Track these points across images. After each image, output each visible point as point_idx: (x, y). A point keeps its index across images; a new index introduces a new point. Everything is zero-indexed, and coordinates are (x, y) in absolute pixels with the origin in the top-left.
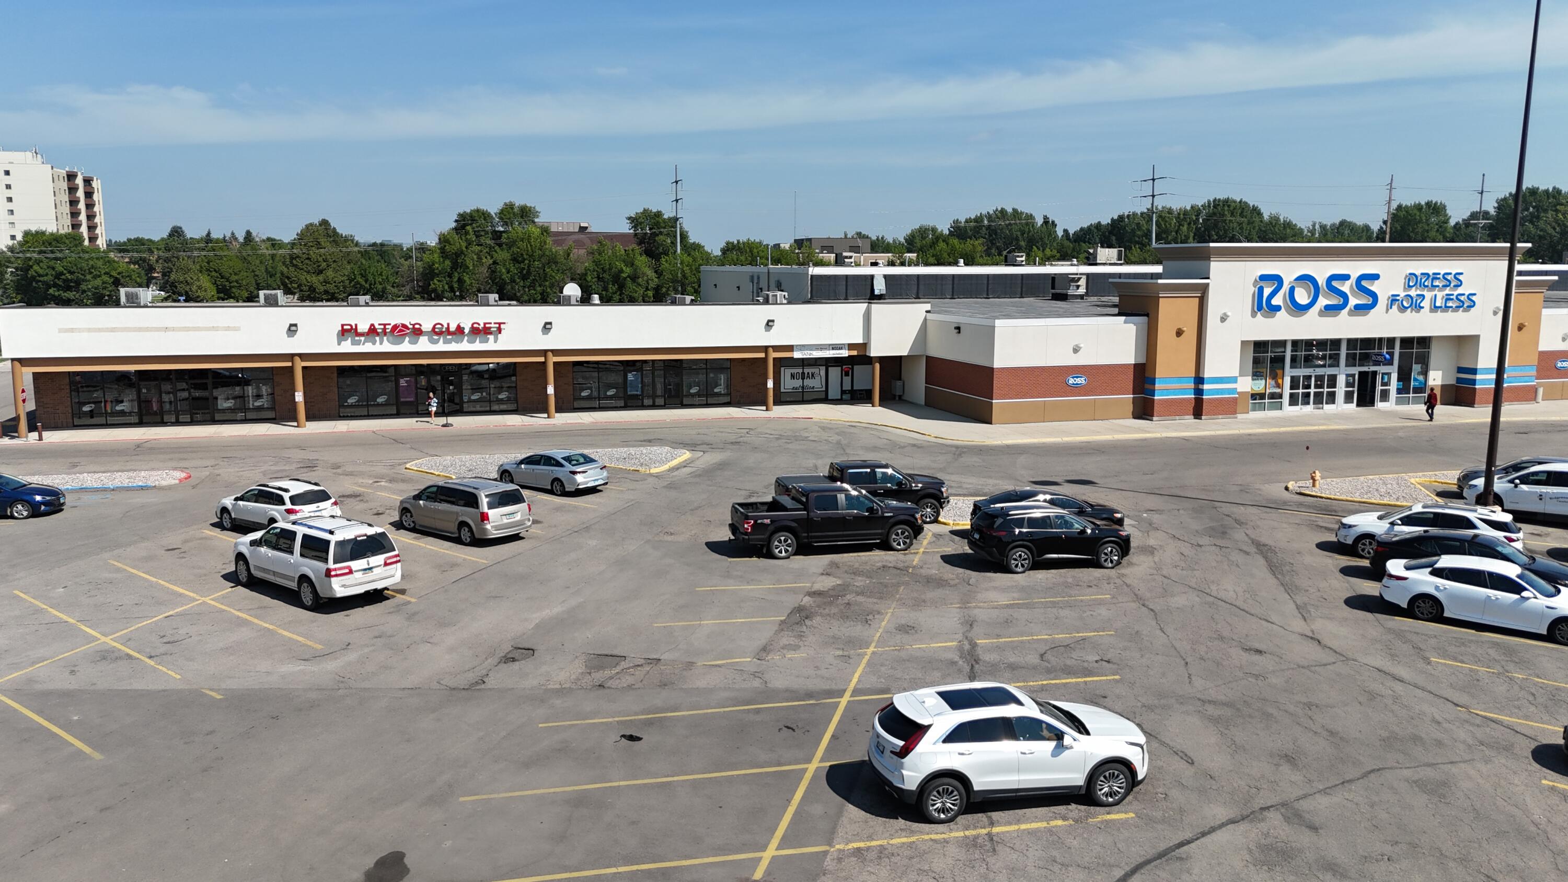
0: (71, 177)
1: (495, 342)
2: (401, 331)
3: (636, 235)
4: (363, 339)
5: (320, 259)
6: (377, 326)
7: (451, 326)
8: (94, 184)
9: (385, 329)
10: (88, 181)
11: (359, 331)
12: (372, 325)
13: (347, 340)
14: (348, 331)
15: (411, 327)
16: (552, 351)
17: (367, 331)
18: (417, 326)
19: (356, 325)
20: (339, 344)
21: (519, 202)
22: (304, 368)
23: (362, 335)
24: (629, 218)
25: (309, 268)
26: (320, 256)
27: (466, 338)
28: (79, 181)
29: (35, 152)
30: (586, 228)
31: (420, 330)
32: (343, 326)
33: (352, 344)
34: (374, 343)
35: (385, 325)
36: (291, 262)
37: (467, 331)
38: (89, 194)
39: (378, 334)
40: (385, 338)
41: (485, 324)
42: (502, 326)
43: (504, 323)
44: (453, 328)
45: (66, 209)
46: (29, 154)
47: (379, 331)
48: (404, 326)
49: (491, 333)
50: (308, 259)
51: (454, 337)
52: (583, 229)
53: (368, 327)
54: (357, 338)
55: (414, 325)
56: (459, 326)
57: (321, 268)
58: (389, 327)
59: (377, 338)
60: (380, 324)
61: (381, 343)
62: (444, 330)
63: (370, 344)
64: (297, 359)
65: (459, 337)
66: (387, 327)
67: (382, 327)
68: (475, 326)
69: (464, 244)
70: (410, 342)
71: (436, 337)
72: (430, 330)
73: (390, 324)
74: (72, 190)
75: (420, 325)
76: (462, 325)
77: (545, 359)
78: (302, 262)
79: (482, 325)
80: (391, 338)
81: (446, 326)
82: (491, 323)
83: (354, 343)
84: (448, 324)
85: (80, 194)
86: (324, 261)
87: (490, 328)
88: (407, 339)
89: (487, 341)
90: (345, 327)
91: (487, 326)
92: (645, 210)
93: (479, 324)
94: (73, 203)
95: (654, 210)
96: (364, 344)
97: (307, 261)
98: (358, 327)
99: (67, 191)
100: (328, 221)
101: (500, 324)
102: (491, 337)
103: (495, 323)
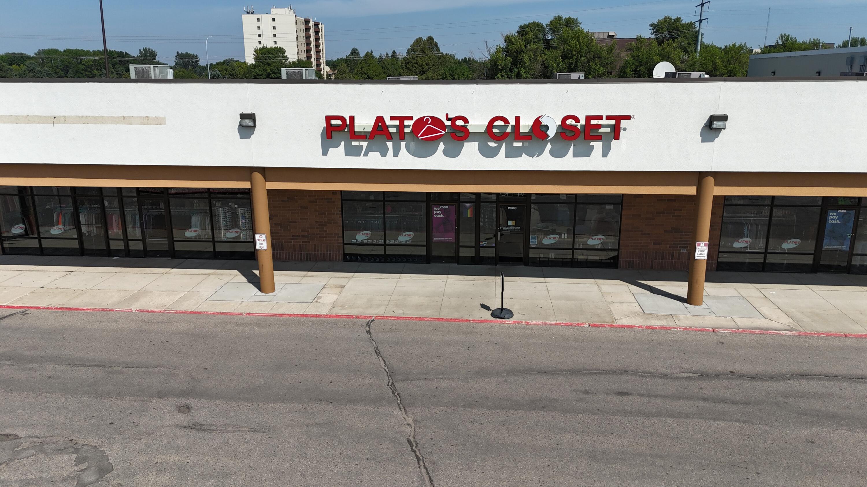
0: (307, 22)
1: (605, 154)
2: (430, 131)
3: (657, 38)
4: (364, 144)
5: (424, 63)
6: (388, 122)
7: (522, 123)
8: (320, 27)
9: (401, 127)
10: (316, 25)
11: (357, 130)
12: (380, 119)
13: (337, 146)
14: (338, 128)
15: (448, 123)
16: (715, 175)
17: (370, 130)
18: (459, 123)
19: (352, 118)
20: (325, 153)
21: (565, 15)
22: (270, 192)
23: (362, 136)
24: (652, 25)
25: (417, 70)
26: (424, 61)
27: (549, 146)
28: (311, 24)
29: (290, 8)
30: (613, 36)
31: (464, 129)
32: (329, 119)
33: (346, 155)
34: (384, 154)
35: (402, 119)
36: (406, 66)
37: (551, 133)
38: (317, 33)
39: (389, 137)
40: (403, 144)
41: (589, 118)
42: (623, 123)
43: (628, 118)
44: (526, 125)
45: (304, 41)
46: (287, 9)
47: (391, 130)
48: (436, 121)
49: (598, 138)
50: (417, 63)
51: (526, 144)
52: (610, 37)
53: (372, 122)
54: (355, 143)
55: (453, 120)
56: (537, 122)
57: (424, 69)
58: (410, 123)
59: (390, 144)
60: (392, 118)
61: (396, 154)
62: (509, 130)
63: (378, 154)
64: (258, 176)
65: (535, 143)
66: (406, 123)
67: (397, 123)
68: (569, 122)
69: (523, 44)
70: (446, 153)
71: (492, 144)
72: (483, 130)
73: (410, 118)
74: (307, 29)
75: (466, 121)
76: (544, 122)
77: (699, 190)
78: (413, 66)
79: (583, 122)
80: (412, 145)
81: (512, 122)
82: (600, 118)
83: (351, 152)
84: (518, 119)
85: (312, 32)
86: (427, 65)
87: (599, 126)
88: (442, 146)
89: (587, 153)
90: (334, 122)
91: (593, 122)
92: (666, 18)
93: (577, 120)
94: (308, 37)
95: (674, 17)
96: (366, 155)
97: (416, 65)
98: (357, 122)
99: (305, 31)
100: (432, 38)
101: (618, 119)
102: (598, 146)
103: (609, 118)
